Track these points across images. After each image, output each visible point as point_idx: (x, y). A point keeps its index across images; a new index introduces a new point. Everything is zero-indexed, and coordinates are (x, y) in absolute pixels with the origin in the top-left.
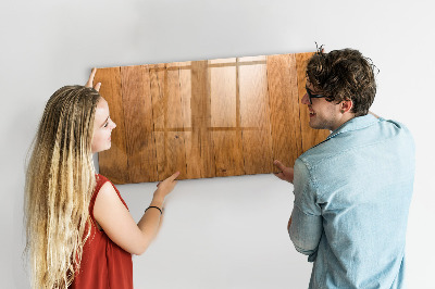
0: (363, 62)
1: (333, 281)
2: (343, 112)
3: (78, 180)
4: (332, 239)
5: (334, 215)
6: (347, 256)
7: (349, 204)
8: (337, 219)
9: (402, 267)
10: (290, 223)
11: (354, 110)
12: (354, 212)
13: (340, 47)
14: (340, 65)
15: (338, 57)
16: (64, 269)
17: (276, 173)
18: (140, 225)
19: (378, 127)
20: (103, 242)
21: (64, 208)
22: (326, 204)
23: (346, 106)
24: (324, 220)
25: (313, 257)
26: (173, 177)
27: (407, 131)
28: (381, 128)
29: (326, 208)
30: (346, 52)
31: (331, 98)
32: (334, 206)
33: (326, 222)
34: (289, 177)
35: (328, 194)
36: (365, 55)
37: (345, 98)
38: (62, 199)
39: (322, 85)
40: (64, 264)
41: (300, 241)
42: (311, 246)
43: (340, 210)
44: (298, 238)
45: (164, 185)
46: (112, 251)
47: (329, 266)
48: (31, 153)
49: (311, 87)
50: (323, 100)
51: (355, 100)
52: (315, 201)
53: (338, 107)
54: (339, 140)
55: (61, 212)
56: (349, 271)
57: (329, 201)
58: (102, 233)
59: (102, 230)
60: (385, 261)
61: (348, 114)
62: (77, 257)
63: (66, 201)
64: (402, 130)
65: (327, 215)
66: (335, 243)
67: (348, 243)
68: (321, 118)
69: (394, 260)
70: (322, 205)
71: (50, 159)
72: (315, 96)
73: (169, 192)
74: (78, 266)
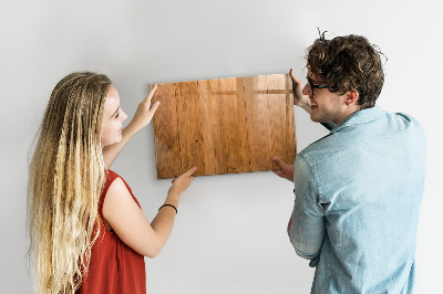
0: (370, 50)
1: (337, 288)
2: (347, 104)
3: (86, 176)
4: (336, 242)
5: (338, 216)
6: (352, 261)
7: (354, 204)
8: (341, 220)
9: (411, 273)
10: (290, 225)
11: (360, 102)
12: (359, 213)
13: (345, 33)
14: (345, 52)
15: (342, 44)
16: (70, 272)
17: (275, 171)
18: (153, 225)
19: (386, 120)
20: (113, 243)
21: (71, 206)
22: (328, 204)
23: (351, 98)
24: (327, 221)
25: (315, 261)
26: (189, 173)
27: (417, 124)
28: (389, 122)
29: (329, 208)
30: (351, 39)
31: (335, 89)
32: (338, 206)
33: (329, 224)
34: (288, 175)
35: (331, 193)
36: (371, 42)
37: (350, 89)
38: (69, 197)
39: (324, 74)
40: (71, 267)
41: (301, 244)
42: (313, 249)
43: (345, 211)
44: (298, 241)
45: (179, 181)
46: (122, 253)
47: (332, 271)
48: (35, 146)
49: (313, 77)
50: (326, 90)
51: (361, 91)
52: (318, 200)
53: (343, 98)
54: (344, 134)
55: (67, 210)
56: (355, 277)
57: (333, 201)
58: (112, 233)
59: (112, 230)
60: (393, 267)
61: (353, 106)
62: (85, 260)
63: (73, 199)
64: (411, 124)
65: (330, 216)
66: (339, 246)
67: (353, 246)
68: (324, 110)
69: (404, 266)
70: (325, 205)
71: (55, 153)
72: (317, 87)
73: (186, 188)
74: (86, 269)
